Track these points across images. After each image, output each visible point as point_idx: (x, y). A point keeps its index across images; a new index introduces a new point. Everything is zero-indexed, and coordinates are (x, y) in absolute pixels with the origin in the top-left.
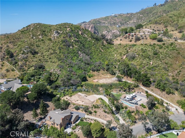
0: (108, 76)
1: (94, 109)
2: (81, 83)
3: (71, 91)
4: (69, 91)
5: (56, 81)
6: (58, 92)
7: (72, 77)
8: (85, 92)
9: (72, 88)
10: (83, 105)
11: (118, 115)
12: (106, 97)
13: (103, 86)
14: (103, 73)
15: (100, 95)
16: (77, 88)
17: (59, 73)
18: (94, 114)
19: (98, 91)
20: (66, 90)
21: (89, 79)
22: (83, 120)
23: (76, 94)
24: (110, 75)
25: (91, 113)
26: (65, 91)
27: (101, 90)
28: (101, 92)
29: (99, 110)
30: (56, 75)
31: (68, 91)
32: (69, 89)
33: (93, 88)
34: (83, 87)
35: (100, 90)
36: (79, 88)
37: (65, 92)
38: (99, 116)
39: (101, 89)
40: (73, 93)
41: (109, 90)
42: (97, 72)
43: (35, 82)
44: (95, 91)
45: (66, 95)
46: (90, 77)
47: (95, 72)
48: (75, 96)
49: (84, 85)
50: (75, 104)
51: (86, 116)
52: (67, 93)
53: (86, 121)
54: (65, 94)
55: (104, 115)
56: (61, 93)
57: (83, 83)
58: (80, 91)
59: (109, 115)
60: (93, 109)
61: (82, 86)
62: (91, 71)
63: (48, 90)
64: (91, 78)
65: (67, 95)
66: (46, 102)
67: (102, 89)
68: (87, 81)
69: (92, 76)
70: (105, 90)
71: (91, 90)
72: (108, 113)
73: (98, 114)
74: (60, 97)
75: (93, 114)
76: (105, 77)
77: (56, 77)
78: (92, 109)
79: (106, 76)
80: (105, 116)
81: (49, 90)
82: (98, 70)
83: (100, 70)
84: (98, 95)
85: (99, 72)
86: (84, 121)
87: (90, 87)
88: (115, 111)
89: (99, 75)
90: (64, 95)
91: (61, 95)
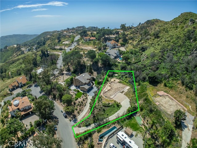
3: (129, 80)
14: (189, 96)
23: (126, 85)
27: (139, 103)
30: (139, 60)
31: (126, 77)
42: (185, 89)
45: (121, 79)
47: (184, 86)
48: (122, 85)
51: (91, 97)
52: (124, 79)
62: (180, 82)
64: (167, 88)
68: (156, 85)
74: (116, 77)
83: (192, 89)
84: (129, 103)
89: (181, 94)
91: (119, 76)
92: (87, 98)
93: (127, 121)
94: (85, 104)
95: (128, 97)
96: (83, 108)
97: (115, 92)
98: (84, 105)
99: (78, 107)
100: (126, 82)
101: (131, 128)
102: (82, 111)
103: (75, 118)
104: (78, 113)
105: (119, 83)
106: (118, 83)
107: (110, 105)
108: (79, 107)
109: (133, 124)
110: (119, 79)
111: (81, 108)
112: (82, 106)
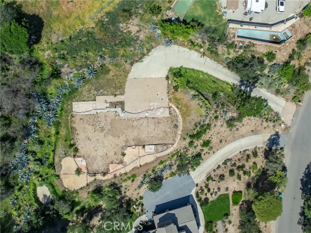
11: (260, 92)
15: (149, 51)
18: (206, 149)
19: (127, 41)
22: (208, 199)
27: (137, 28)
28: (142, 36)
29: (213, 131)
34: (63, 70)
35: (134, 29)
39: (132, 26)
40: (59, 125)
50: (135, 175)
60: (195, 145)
67: (137, 21)
73: (215, 141)
75: (203, 153)
91: (45, 176)
92: (209, 178)
93: (207, 25)
94: (225, 163)
95: (126, 77)
96: (236, 158)
97: (135, 124)
98: (229, 163)
99: (250, 168)
100: (57, 133)
101: (216, 6)
102: (245, 151)
103: (270, 149)
104: (255, 154)
105: (76, 150)
106: (82, 151)
107: (193, 92)
108: (247, 168)
109: (204, 7)
110: (54, 168)
111: (243, 162)
112: (238, 164)
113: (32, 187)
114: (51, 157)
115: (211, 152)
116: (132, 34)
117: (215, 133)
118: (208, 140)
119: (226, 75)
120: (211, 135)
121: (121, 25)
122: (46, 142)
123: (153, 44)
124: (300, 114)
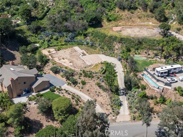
0: (151, 23)
1: (83, 78)
2: (86, 29)
3: (64, 40)
4: (60, 40)
5: (42, 19)
6: (39, 39)
7: (72, 14)
8: (88, 46)
9: (67, 37)
10: (66, 68)
12: (121, 62)
13: (124, 40)
14: (140, 16)
15: (112, 56)
16: (76, 38)
17: (51, 4)
18: (81, 85)
19: (111, 48)
20: (55, 37)
21: (107, 23)
22: (55, 91)
23: (70, 48)
24: (156, 21)
25: (75, 83)
26: (52, 38)
27: (117, 48)
28: (116, 52)
29: (91, 81)
30: (46, 8)
31: (57, 39)
32: (61, 37)
33: (103, 42)
34: (88, 37)
35: (116, 47)
36: (79, 38)
37: (52, 40)
38: (88, 91)
39: (117, 46)
40: (66, 45)
41: (133, 50)
42: (129, 13)
43: (10, 16)
44: (105, 48)
45: (52, 46)
46: (110, 21)
47: (126, 11)
48: (66, 50)
49: (90, 34)
50: (56, 64)
51: (65, 87)
52: (55, 43)
53: (58, 93)
54: (51, 44)
55: (96, 90)
56: (44, 41)
57: (90, 30)
58: (80, 44)
59: (105, 93)
60: (81, 78)
61: (86, 35)
62: (117, 9)
63: (22, 32)
64: (113, 22)
65: (54, 46)
66: (12, 52)
67: (120, 46)
68: (102, 26)
69: (115, 20)
70: (124, 49)
71: (99, 45)
72: (105, 90)
73: (87, 87)
74: (40, 47)
75: (78, 85)
76: (143, 23)
77: (43, 12)
78: (80, 76)
79: (146, 23)
80: (97, 93)
81: (24, 33)
82: (132, 8)
83: (137, 8)
84: (107, 57)
85: (133, 13)
86: (55, 93)
87: (98, 40)
88: (123, 90)
89: (131, 18)
90: (49, 46)
91: (43, 44)
95: (97, 54)
105: (58, 50)
113: (38, 41)
114: (52, 45)
115: (80, 89)
116: (114, 48)
117: (91, 83)
118: (85, 82)
119: (122, 84)
120: (89, 83)
121: (115, 42)
122: (58, 42)
123: (116, 56)
124: (127, 124)
